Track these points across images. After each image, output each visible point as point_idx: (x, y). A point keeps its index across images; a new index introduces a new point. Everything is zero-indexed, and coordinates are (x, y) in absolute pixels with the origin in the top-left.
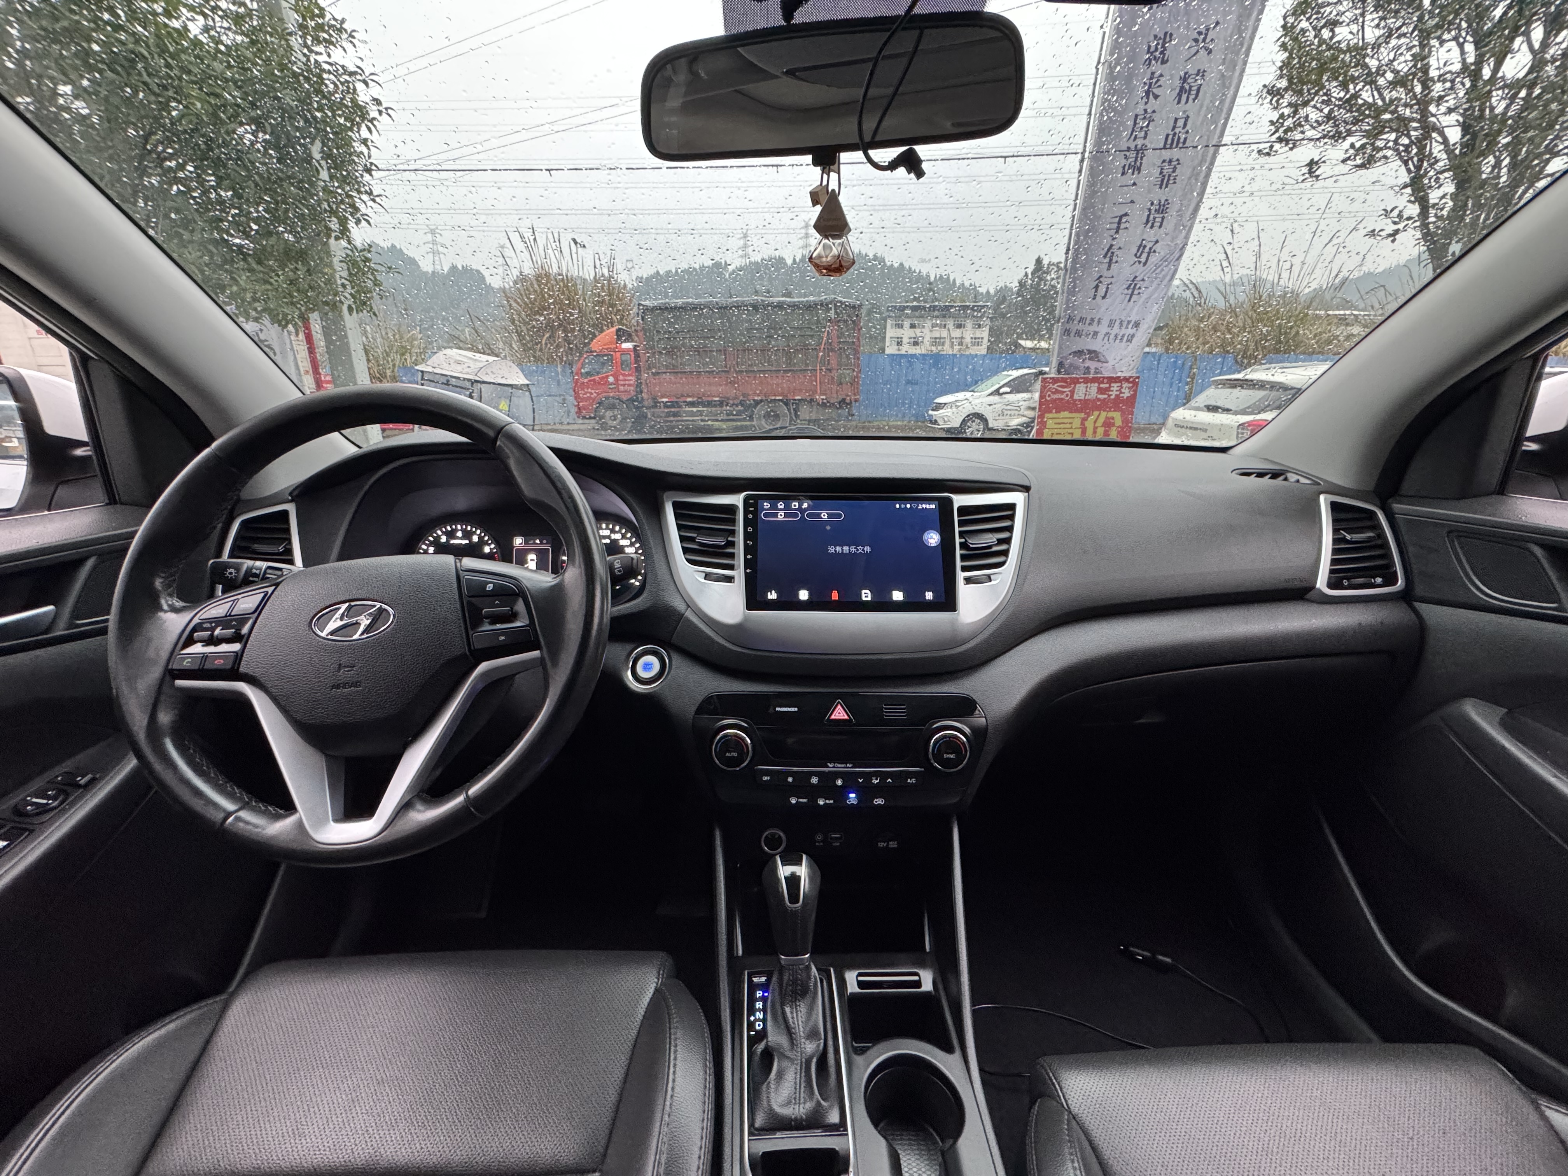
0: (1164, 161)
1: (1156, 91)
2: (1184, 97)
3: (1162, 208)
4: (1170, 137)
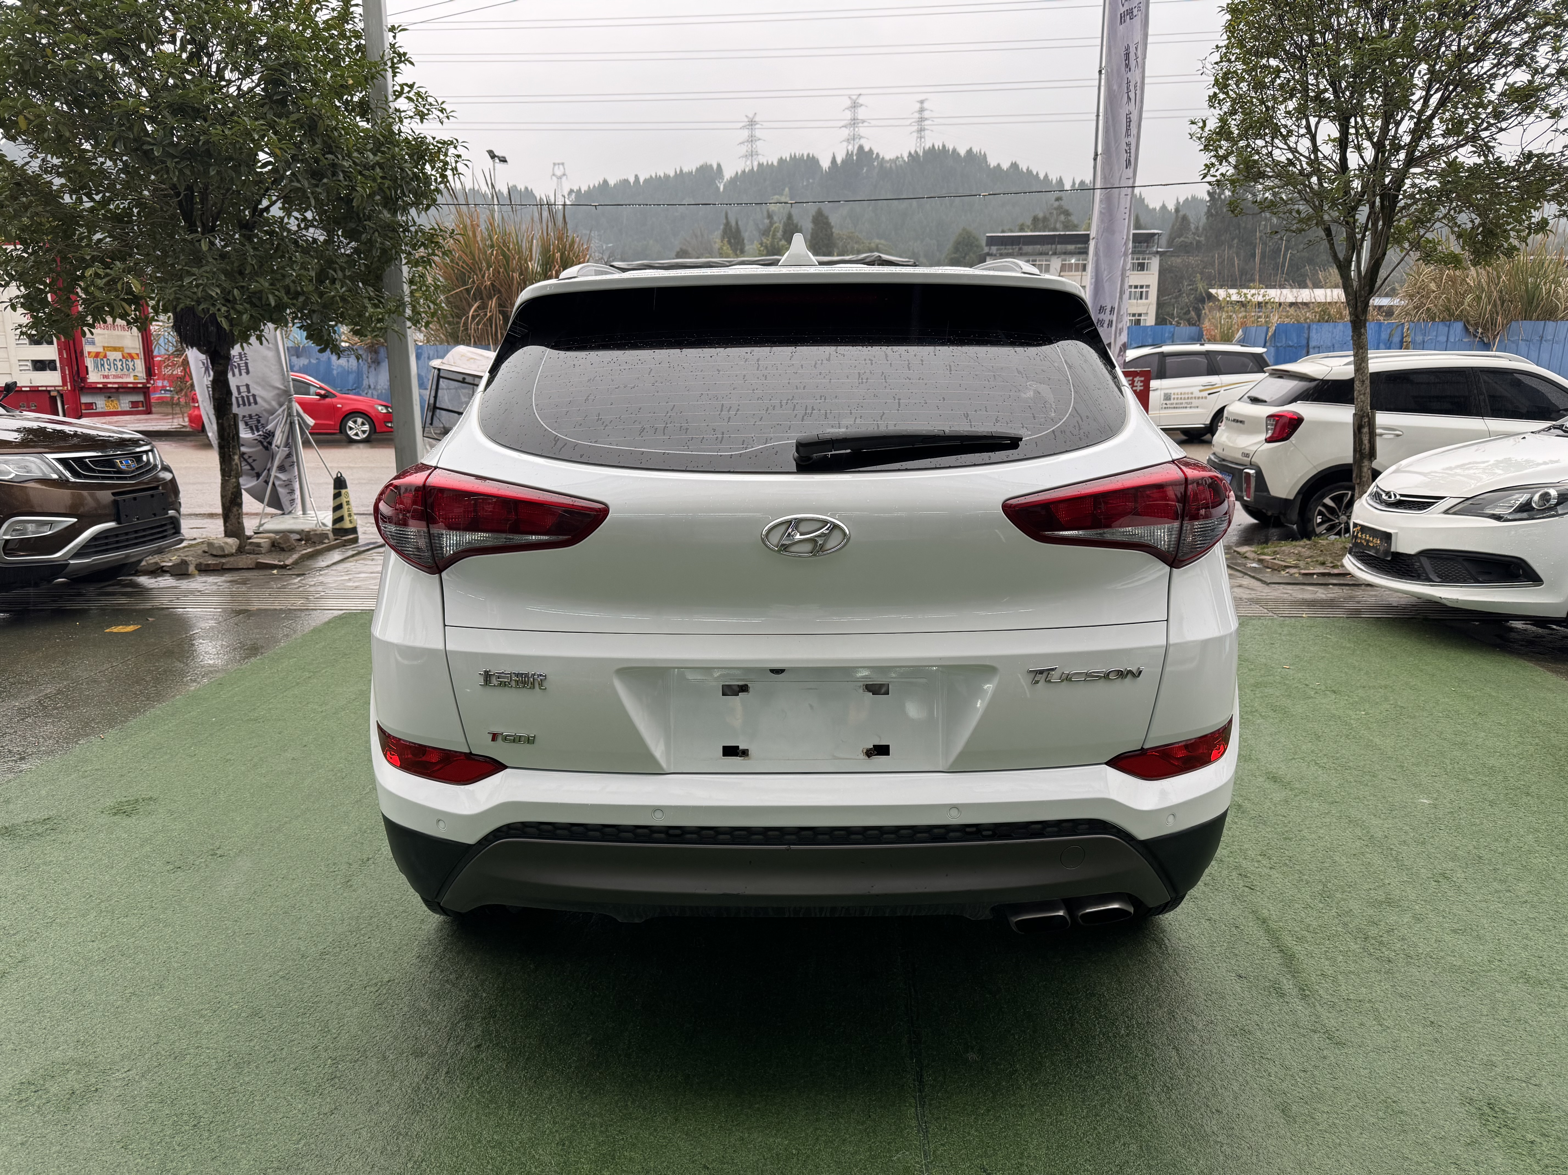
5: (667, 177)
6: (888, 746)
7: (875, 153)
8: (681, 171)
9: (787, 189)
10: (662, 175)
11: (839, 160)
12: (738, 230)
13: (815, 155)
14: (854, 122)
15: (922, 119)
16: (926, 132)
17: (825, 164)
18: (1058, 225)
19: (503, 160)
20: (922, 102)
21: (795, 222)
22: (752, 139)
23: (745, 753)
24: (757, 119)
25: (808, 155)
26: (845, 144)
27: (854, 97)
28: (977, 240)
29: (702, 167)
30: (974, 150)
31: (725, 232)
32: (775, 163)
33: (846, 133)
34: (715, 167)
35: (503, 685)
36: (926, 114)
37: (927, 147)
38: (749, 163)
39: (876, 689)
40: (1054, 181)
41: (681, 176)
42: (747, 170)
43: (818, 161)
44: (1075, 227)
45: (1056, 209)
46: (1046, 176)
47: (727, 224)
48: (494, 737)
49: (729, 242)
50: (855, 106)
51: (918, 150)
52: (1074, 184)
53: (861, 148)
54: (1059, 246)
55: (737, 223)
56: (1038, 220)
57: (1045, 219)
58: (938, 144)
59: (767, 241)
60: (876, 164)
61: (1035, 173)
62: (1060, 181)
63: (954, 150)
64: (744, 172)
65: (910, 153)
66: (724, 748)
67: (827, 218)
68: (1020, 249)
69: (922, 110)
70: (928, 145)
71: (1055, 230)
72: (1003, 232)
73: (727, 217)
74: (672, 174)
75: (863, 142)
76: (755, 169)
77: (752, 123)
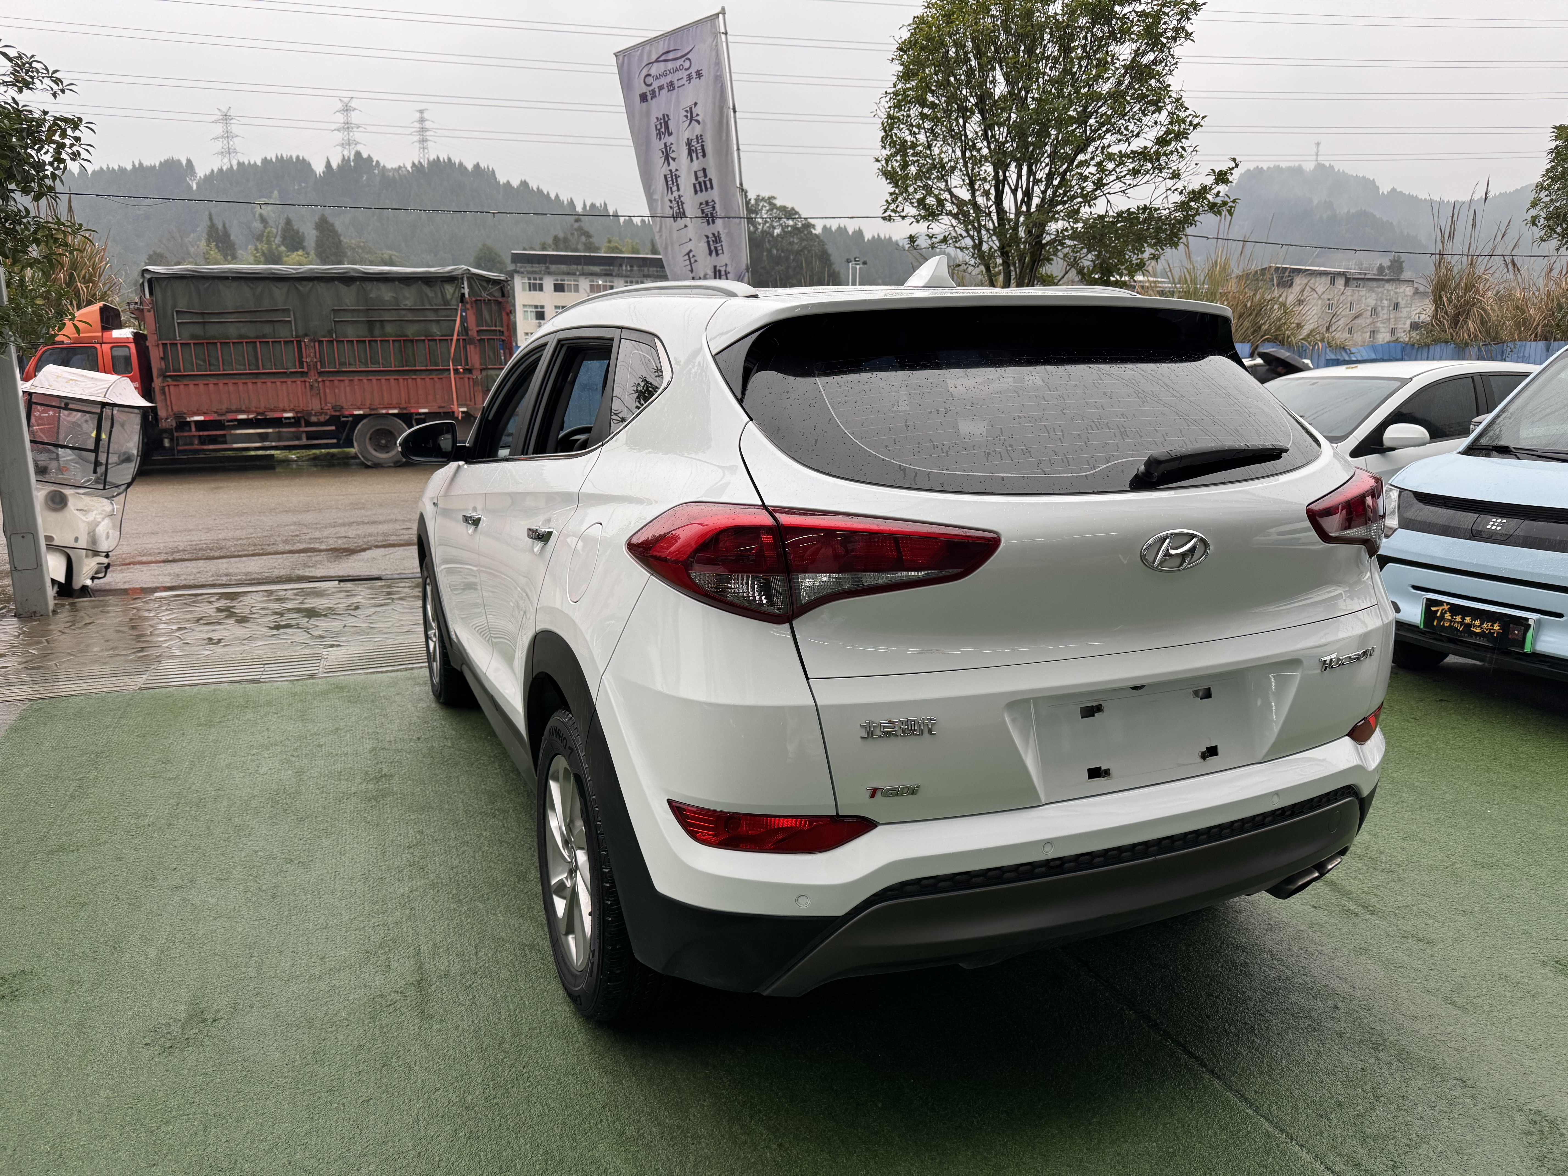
0: (701, 204)
1: (673, 155)
2: (694, 155)
3: (717, 239)
4: (697, 186)
5: (122, 170)
6: (1217, 747)
7: (375, 160)
8: (141, 164)
9: (276, 192)
10: (116, 168)
11: (334, 165)
12: (226, 234)
13: (306, 158)
14: (347, 127)
15: (423, 130)
16: (429, 143)
17: (319, 168)
18: (580, 247)
20: (421, 112)
21: (295, 228)
22: (228, 135)
23: (1107, 773)
24: (231, 113)
25: (298, 157)
26: (340, 149)
27: (346, 100)
28: (499, 256)
29: (167, 161)
30: (482, 165)
32: (259, 163)
33: (339, 136)
34: (184, 162)
35: (889, 734)
36: (427, 124)
37: (431, 159)
38: (226, 160)
40: (565, 202)
41: (140, 170)
42: (225, 168)
43: (309, 164)
44: (597, 249)
45: (576, 230)
46: (557, 196)
47: (212, 227)
48: (873, 793)
49: (217, 247)
50: (347, 109)
51: (422, 161)
52: (585, 205)
53: (358, 154)
54: (586, 267)
55: (225, 226)
56: (559, 239)
57: (566, 240)
58: (443, 157)
60: (376, 171)
61: (546, 193)
62: (571, 203)
63: (461, 164)
64: (221, 170)
65: (413, 164)
66: (1089, 770)
67: (332, 225)
68: (547, 268)
69: (422, 120)
70: (433, 157)
71: (576, 250)
72: (524, 249)
74: (129, 167)
75: (359, 148)
76: (235, 168)
77: (226, 118)
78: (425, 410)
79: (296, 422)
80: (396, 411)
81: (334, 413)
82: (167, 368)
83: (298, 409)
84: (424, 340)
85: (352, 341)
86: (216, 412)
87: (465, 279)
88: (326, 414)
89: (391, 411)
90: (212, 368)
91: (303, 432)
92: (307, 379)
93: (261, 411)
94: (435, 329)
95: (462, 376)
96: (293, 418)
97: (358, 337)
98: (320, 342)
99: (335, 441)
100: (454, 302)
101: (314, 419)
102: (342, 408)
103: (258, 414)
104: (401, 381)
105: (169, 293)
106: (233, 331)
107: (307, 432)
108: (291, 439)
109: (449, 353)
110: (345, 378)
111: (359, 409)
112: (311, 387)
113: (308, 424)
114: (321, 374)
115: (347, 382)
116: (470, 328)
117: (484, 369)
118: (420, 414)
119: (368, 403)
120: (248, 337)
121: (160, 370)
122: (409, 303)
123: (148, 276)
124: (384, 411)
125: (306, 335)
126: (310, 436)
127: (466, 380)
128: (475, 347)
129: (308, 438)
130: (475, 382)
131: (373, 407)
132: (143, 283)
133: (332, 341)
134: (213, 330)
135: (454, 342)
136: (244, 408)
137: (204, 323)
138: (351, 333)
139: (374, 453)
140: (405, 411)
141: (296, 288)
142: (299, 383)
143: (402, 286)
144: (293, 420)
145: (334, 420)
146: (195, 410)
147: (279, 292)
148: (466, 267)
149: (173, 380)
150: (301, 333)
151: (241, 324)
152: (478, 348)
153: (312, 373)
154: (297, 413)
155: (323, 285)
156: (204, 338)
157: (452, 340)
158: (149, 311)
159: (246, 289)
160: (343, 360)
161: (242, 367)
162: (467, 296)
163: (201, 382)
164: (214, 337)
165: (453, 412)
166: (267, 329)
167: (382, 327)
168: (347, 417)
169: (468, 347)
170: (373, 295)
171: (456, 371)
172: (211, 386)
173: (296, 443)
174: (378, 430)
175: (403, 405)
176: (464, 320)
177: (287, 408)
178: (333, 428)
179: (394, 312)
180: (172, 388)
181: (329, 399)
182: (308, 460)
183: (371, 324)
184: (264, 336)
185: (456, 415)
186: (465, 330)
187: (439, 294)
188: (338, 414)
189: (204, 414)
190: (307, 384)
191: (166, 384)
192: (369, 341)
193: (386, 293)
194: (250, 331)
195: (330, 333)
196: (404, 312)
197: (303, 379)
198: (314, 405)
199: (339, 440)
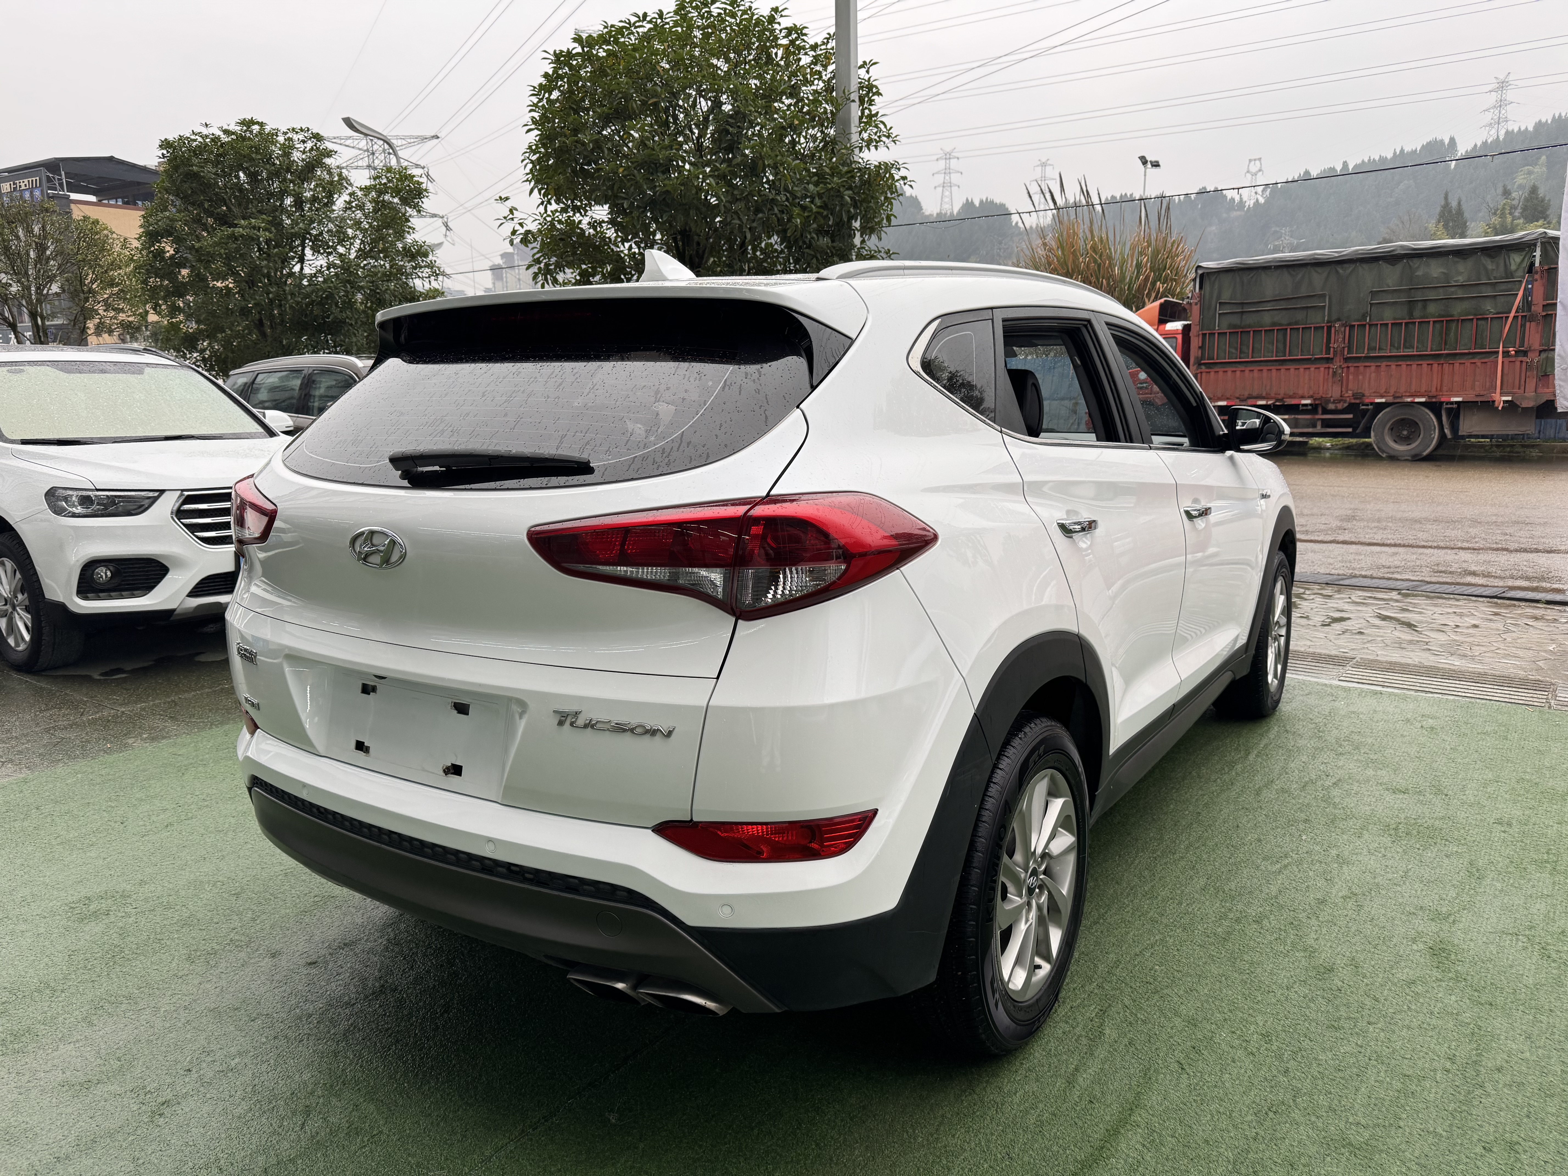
5: (1381, 160)
6: (461, 767)
8: (1402, 151)
10: (1377, 158)
12: (1460, 212)
19: (1156, 165)
22: (1501, 104)
23: (368, 749)
24: (1510, 78)
29: (1429, 144)
31: (1442, 215)
35: (243, 656)
38: (1493, 131)
39: (462, 709)
41: (1399, 157)
42: (1489, 141)
47: (1446, 206)
48: (246, 700)
55: (1459, 204)
59: (1495, 220)
64: (1485, 143)
66: (356, 741)
73: (1446, 198)
76: (1501, 138)
77: (1503, 85)
78: (1459, 399)
79: (1313, 409)
80: (1423, 400)
81: (1353, 401)
82: (1202, 358)
83: (1317, 396)
84: (1472, 319)
85: (1387, 324)
86: (1238, 398)
87: (1539, 244)
88: (1345, 401)
89: (1417, 400)
90: (1242, 355)
91: (1319, 419)
92: (1331, 366)
93: (1280, 397)
94: (1489, 307)
95: (1513, 359)
96: (1311, 405)
97: (1395, 319)
98: (1352, 327)
99: (1350, 430)
100: (1520, 273)
101: (1331, 406)
102: (1363, 395)
103: (1277, 400)
104: (1435, 366)
105: (1216, 286)
106: (1267, 319)
107: (1323, 420)
108: (1308, 427)
109: (1501, 332)
110: (1372, 364)
111: (1382, 397)
112: (1334, 373)
113: (1326, 411)
114: (1347, 360)
115: (1373, 368)
116: (1535, 302)
117: (1545, 350)
118: (1452, 403)
119: (1392, 391)
120: (1281, 325)
121: (1196, 358)
122: (1461, 279)
123: (1200, 272)
124: (1409, 400)
125: (1339, 320)
126: (1326, 424)
127: (1518, 363)
128: (1538, 324)
129: (1322, 427)
130: (1529, 367)
131: (1397, 395)
132: (1195, 278)
133: (1365, 325)
134: (1249, 320)
135: (1510, 320)
136: (1264, 394)
137: (1242, 312)
138: (1388, 316)
139: (1392, 444)
140: (1434, 400)
141: (1337, 272)
142: (1322, 369)
143: (1456, 259)
144: (1310, 407)
145: (1352, 408)
146: (1220, 396)
147: (1318, 278)
148: (1542, 230)
149: (1207, 368)
150: (1334, 317)
151: (1276, 312)
152: (1540, 328)
153: (1337, 359)
154: (1315, 400)
155: (1366, 266)
156: (1240, 327)
157: (1507, 317)
158: (1196, 304)
159: (1286, 276)
160: (1373, 344)
161: (1270, 354)
162: (1537, 264)
163: (1230, 369)
164: (1249, 326)
165: (1494, 402)
166: (1300, 316)
167: (1425, 307)
168: (1367, 405)
169: (1528, 324)
170: (1419, 273)
171: (1506, 354)
172: (1238, 373)
173: (1310, 430)
174: (1403, 420)
175: (1433, 393)
176: (1528, 293)
177: (1306, 394)
178: (1351, 416)
179: (1441, 290)
180: (1204, 374)
181: (1350, 386)
182: (1340, 449)
183: (1411, 304)
184: (1296, 323)
185: (1496, 404)
186: (1527, 304)
187: (1502, 264)
188: (1358, 401)
189: (1227, 399)
190: (1331, 370)
191: (1199, 371)
192: (1406, 324)
193: (1435, 270)
194: (1282, 318)
195: (1364, 317)
196: (1453, 289)
197: (1327, 366)
198: (1334, 392)
199: (1355, 429)
